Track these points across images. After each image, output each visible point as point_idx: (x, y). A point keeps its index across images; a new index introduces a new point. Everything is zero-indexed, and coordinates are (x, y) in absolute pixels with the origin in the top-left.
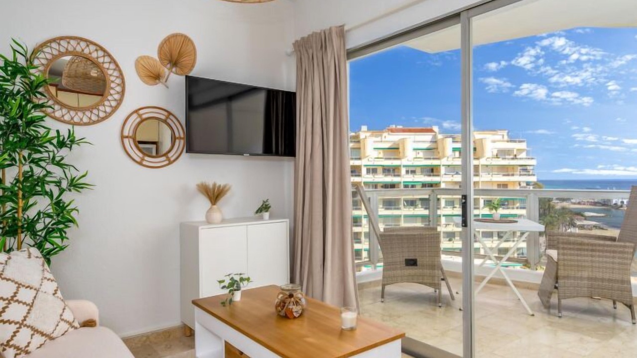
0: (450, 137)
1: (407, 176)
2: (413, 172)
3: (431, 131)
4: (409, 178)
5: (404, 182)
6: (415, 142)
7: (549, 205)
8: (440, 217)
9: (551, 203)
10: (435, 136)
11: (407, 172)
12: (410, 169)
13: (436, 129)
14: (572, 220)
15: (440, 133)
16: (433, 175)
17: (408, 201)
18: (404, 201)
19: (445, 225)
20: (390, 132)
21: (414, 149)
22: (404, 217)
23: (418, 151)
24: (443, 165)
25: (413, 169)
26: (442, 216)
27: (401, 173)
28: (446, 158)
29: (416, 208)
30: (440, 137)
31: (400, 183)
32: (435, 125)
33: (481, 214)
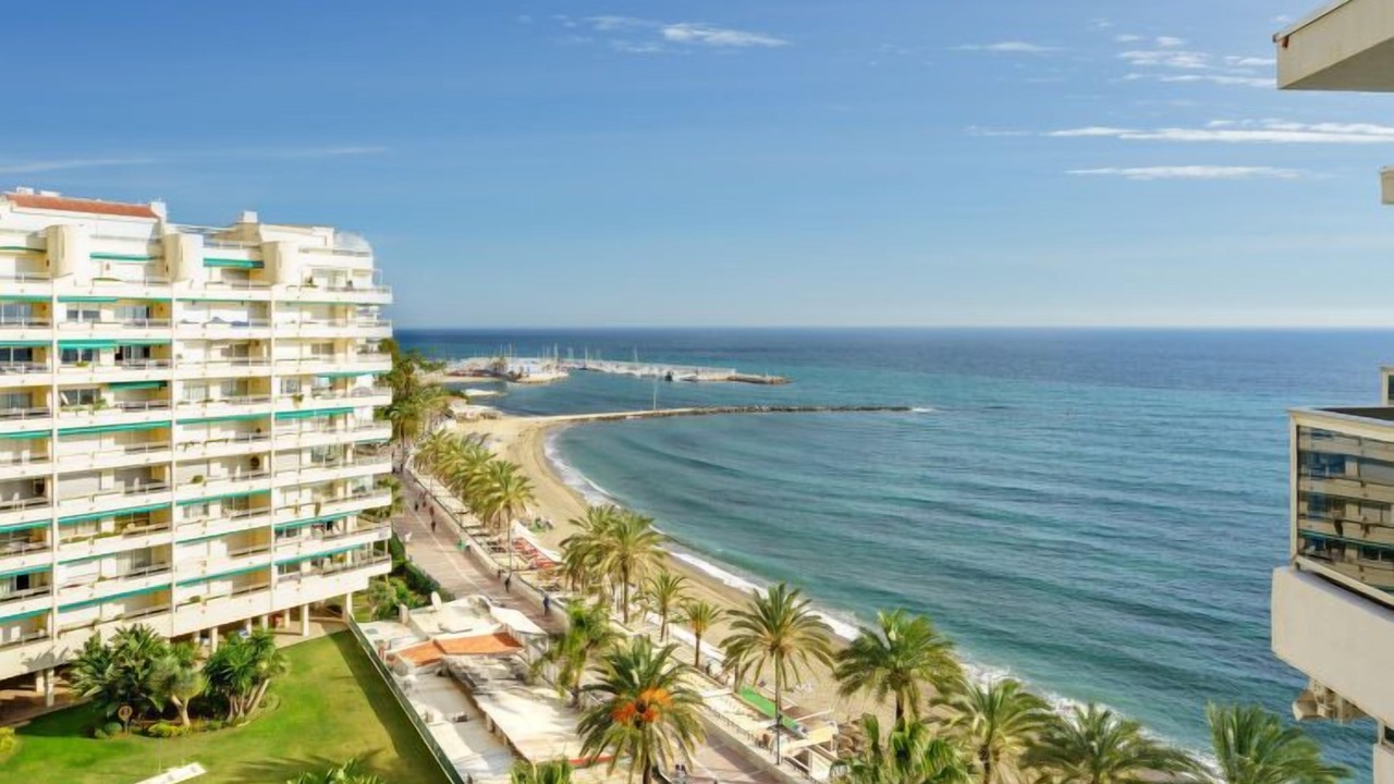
0: (200, 231)
1: (72, 324)
2: (92, 316)
3: (146, 213)
4: (79, 332)
5: (60, 342)
6: (95, 237)
7: (408, 379)
8: (171, 425)
9: (412, 376)
10: (157, 228)
11: (73, 315)
12: (82, 308)
13: (159, 208)
14: (446, 406)
15: (169, 221)
16: (151, 325)
17: (75, 391)
18: (60, 392)
19: (183, 447)
20: (14, 205)
21: (94, 256)
22: (59, 435)
23: (106, 261)
24: (179, 300)
25: (92, 308)
26: (174, 424)
27: (51, 316)
28: (187, 283)
29: (97, 408)
30: (169, 229)
31: (51, 343)
32: (154, 199)
33: (273, 412)
